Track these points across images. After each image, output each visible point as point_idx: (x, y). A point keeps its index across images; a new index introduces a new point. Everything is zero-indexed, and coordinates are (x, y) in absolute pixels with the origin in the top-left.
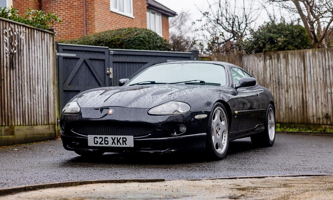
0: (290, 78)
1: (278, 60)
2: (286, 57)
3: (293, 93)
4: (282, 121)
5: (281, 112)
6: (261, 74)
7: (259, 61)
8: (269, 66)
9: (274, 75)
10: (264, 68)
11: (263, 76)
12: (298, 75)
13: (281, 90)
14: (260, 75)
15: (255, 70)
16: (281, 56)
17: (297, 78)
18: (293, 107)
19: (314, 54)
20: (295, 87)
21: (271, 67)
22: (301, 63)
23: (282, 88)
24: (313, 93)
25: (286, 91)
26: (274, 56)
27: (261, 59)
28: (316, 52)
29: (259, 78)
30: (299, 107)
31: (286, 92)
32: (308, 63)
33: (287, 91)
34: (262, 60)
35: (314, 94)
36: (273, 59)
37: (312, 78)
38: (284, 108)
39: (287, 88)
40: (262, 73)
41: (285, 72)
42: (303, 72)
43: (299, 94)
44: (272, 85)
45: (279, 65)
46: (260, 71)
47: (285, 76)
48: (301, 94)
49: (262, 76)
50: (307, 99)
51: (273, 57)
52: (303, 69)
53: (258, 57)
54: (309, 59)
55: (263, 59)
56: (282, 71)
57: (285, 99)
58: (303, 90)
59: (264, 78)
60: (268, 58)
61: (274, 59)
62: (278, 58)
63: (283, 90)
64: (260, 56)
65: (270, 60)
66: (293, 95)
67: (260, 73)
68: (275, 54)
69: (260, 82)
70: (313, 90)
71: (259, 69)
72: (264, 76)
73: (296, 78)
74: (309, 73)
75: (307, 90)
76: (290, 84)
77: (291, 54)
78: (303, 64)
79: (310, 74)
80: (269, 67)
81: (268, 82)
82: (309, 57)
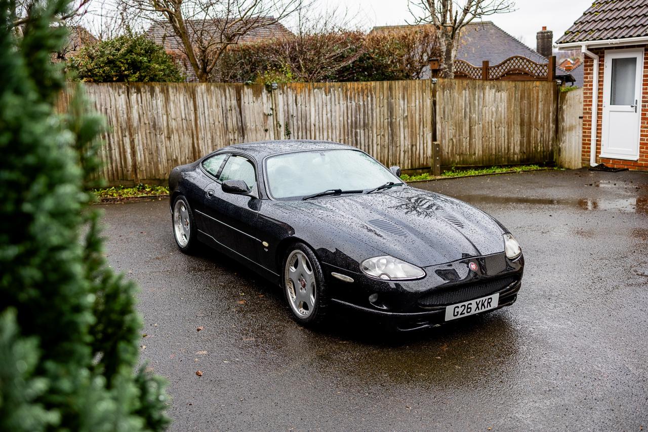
0: (173, 121)
1: (152, 95)
2: (165, 92)
3: (178, 140)
4: (162, 178)
5: (160, 165)
6: (123, 113)
7: (116, 94)
8: (136, 102)
9: (145, 115)
10: (128, 105)
11: (127, 116)
12: (186, 117)
13: (158, 136)
14: (120, 114)
15: (111, 107)
16: (157, 89)
17: (184, 121)
18: (179, 158)
19: (208, 90)
20: (180, 132)
21: (140, 104)
22: (190, 101)
23: (159, 133)
24: (208, 139)
25: (167, 137)
26: (145, 89)
27: (121, 91)
28: (212, 88)
29: (119, 119)
30: (188, 158)
31: (166, 139)
32: (199, 101)
33: (169, 138)
34: (123, 93)
35: (210, 141)
36: (142, 93)
37: (207, 121)
38: (164, 160)
39: (168, 133)
40: (125, 112)
41: (164, 112)
42: (192, 113)
43: (187, 141)
44: (143, 130)
45: (155, 102)
46: (120, 109)
47: (165, 117)
48: (191, 142)
49: (125, 116)
50: (201, 148)
51: (142, 89)
52: (192, 108)
53: (116, 88)
54: (201, 96)
55: (126, 92)
56: (160, 110)
57: (166, 148)
58: (194, 135)
59: (129, 119)
60: (133, 90)
61: (145, 92)
62: (152, 92)
63: (163, 137)
64: (120, 88)
65: (137, 94)
66: (178, 143)
67: (121, 112)
68: (146, 87)
69: (121, 124)
70: (209, 136)
71: (118, 106)
72: (129, 116)
73: (182, 120)
74: (202, 114)
75: (200, 135)
76: (172, 128)
77: (173, 88)
78: (192, 102)
79: (203, 116)
80: (135, 104)
81: (135, 125)
82: (202, 94)
